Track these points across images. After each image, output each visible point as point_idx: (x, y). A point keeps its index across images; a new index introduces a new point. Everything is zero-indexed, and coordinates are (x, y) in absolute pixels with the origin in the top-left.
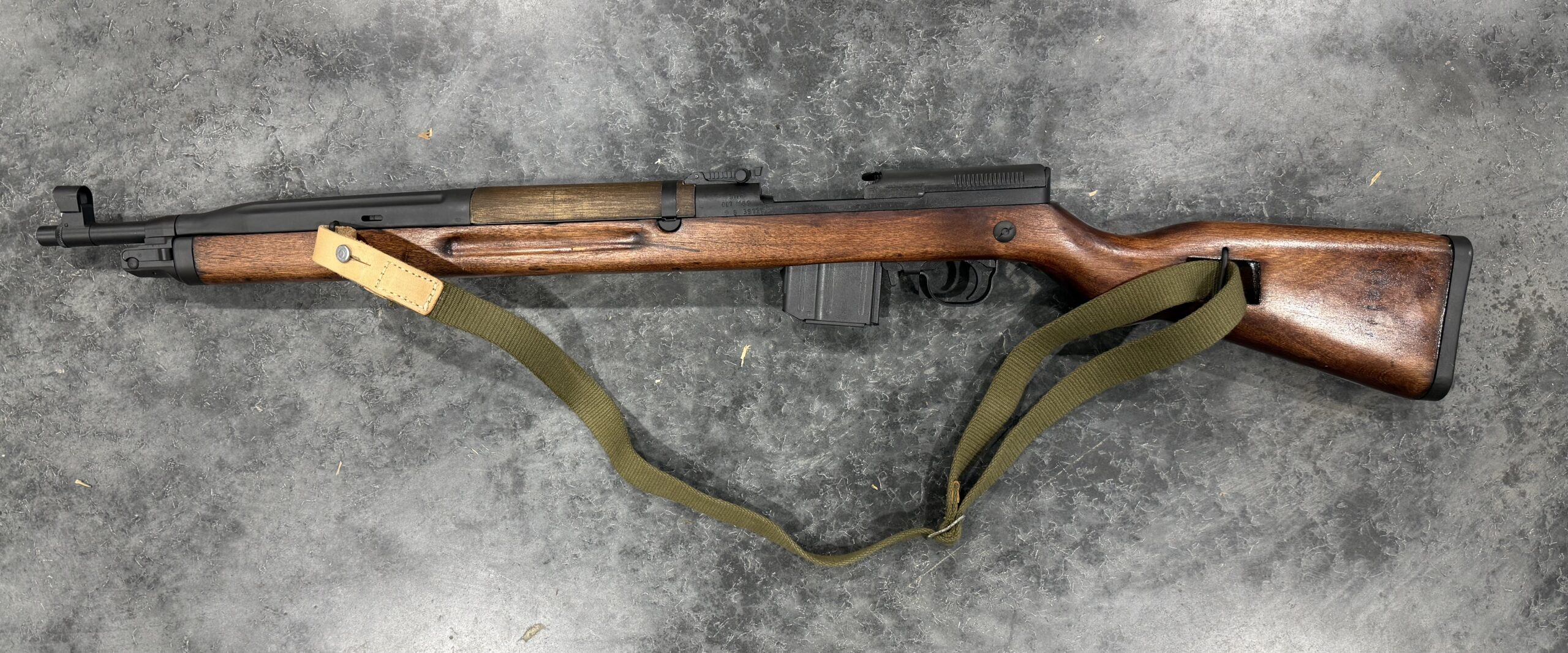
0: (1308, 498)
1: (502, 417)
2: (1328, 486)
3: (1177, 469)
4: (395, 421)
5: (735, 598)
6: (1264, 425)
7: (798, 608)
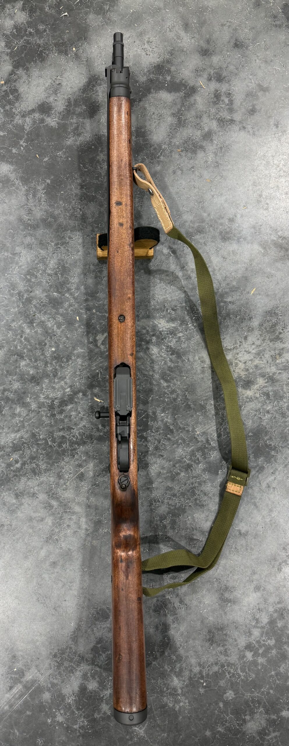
3: (177, 424)
7: (14, 501)
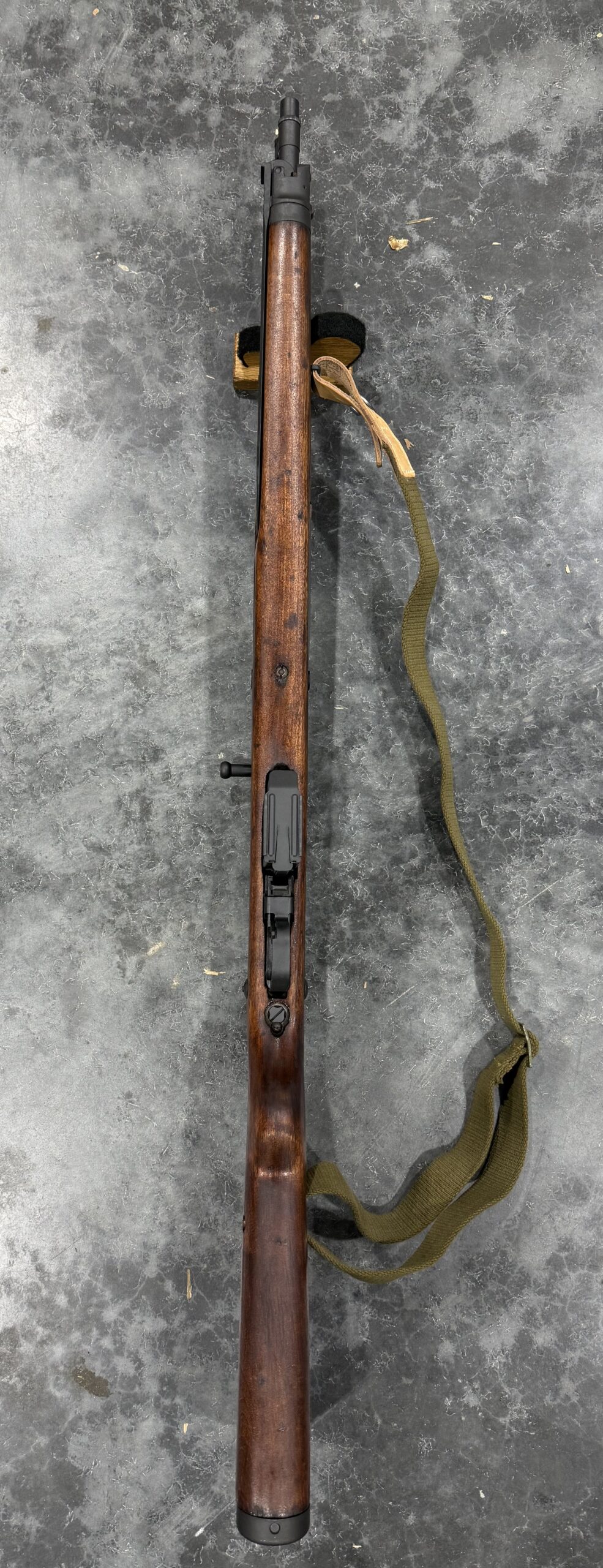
1: (132, 750)
4: (34, 751)
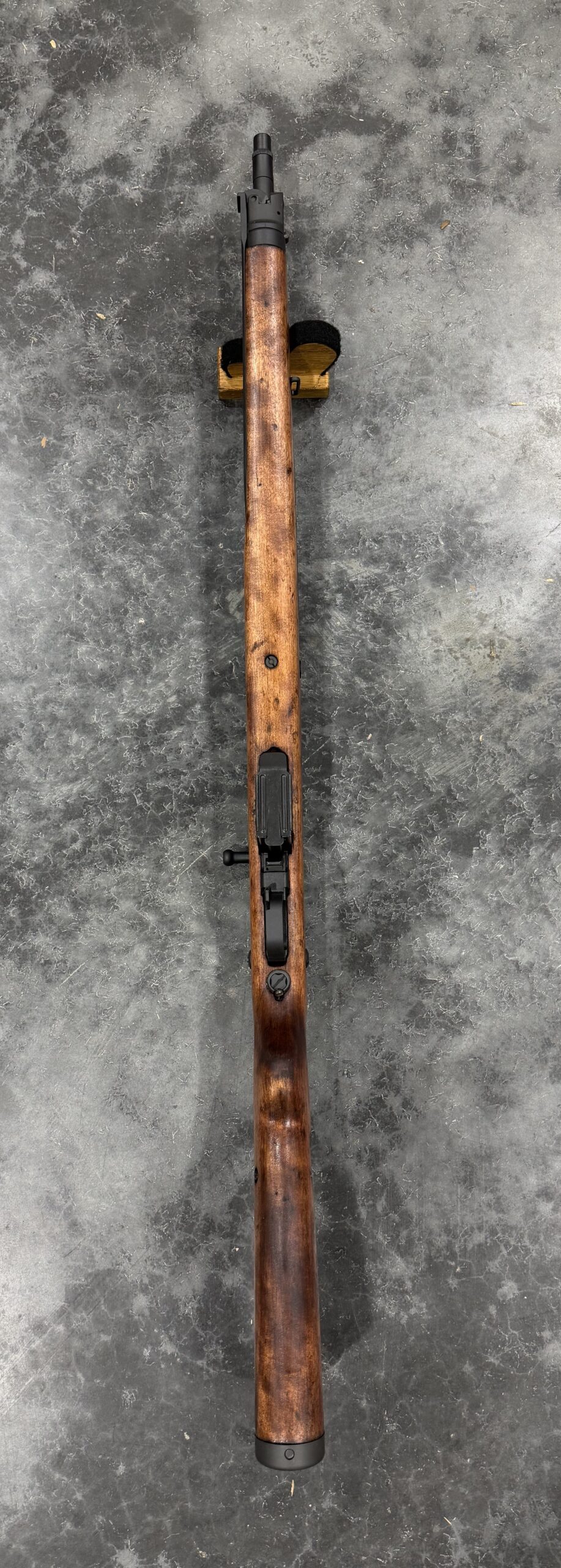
0: (503, 774)
2: (520, 762)
5: (13, 913)
6: (459, 717)
